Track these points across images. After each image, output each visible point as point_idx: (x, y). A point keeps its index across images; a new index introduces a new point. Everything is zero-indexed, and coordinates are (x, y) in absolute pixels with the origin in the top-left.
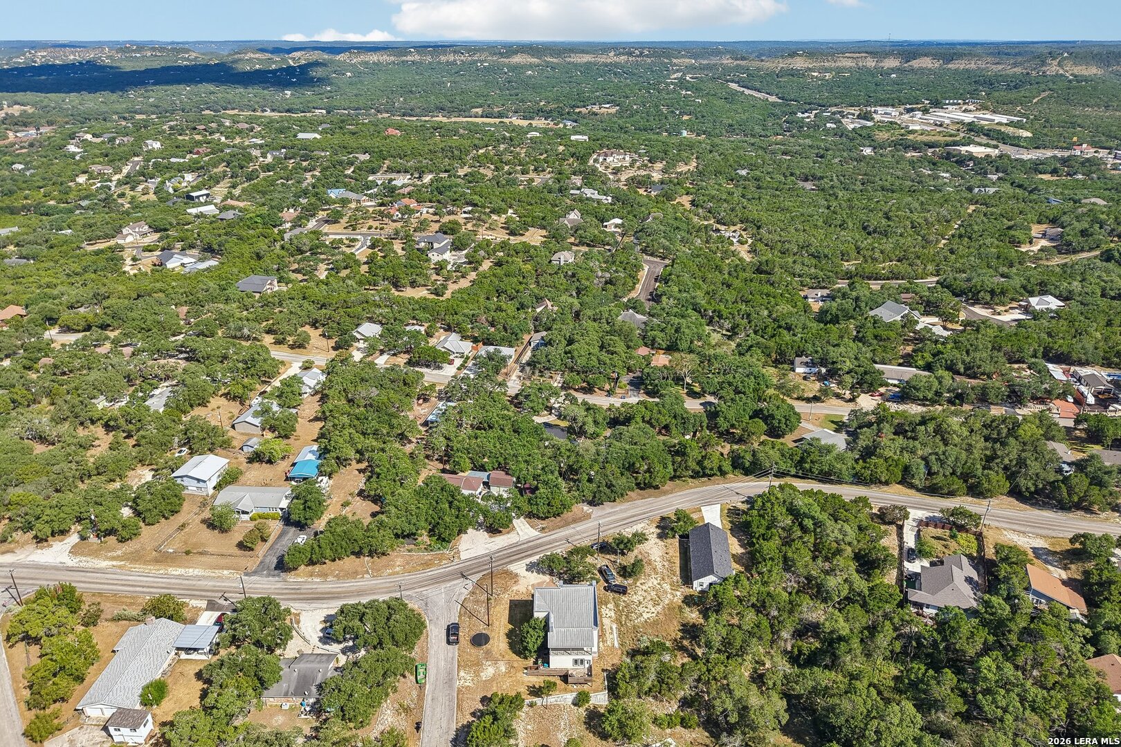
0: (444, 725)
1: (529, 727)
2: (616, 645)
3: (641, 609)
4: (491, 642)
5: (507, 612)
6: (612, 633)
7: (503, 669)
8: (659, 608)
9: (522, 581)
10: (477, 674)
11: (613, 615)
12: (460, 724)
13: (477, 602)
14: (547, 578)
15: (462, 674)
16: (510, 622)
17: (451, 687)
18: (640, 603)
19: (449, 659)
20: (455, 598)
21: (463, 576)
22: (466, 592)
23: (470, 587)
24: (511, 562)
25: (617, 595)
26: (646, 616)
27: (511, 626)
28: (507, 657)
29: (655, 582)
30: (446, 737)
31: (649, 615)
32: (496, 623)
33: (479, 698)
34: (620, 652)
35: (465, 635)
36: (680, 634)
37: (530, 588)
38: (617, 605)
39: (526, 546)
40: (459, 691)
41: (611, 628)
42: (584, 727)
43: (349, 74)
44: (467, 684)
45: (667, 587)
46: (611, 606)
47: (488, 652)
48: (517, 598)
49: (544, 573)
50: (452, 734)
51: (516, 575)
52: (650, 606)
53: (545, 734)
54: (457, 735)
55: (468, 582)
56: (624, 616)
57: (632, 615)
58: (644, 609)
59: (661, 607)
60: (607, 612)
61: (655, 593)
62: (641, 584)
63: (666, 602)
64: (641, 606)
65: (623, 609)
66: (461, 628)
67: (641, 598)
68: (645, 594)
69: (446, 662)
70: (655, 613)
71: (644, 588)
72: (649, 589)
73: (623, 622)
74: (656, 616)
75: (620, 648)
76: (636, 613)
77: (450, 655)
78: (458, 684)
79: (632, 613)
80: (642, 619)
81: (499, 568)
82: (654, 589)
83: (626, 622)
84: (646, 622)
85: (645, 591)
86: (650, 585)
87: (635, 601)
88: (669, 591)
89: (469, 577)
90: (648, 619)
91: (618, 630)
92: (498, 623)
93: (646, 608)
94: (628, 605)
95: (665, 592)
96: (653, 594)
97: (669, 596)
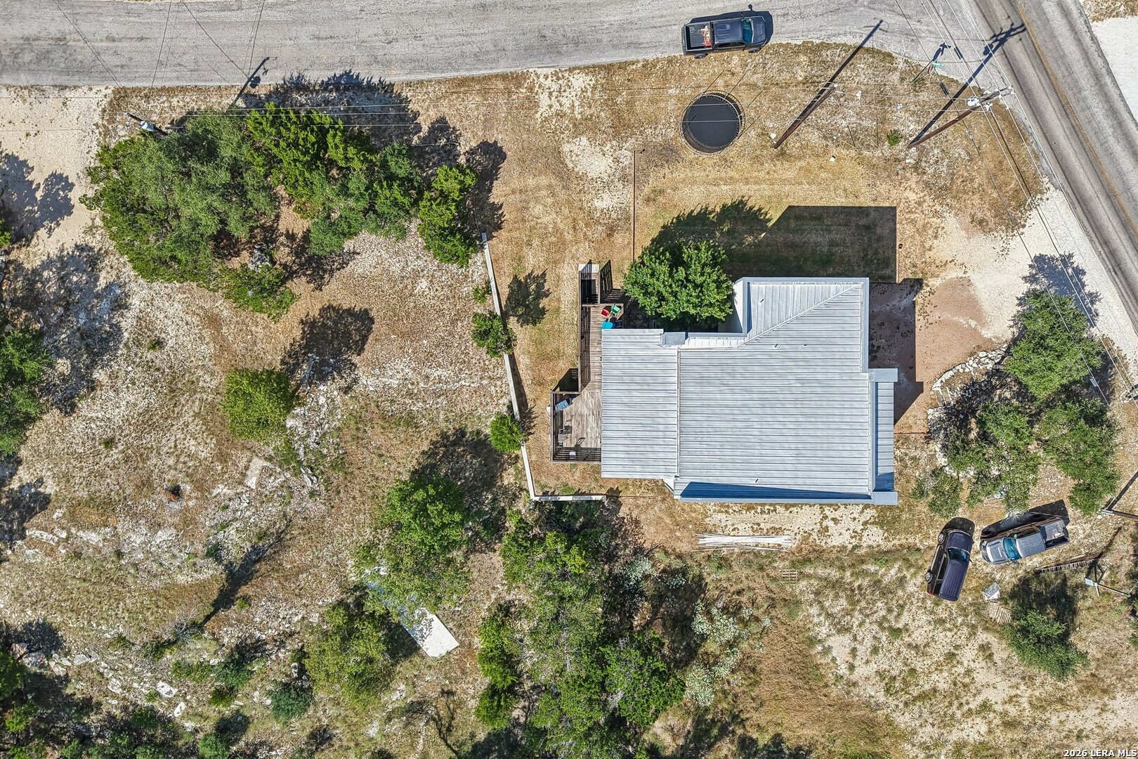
0: (399, 49)
1: (423, 284)
2: (710, 540)
3: (868, 633)
4: (709, 159)
5: (841, 201)
6: (756, 529)
7: (604, 202)
8: (873, 691)
9: (983, 247)
10: (585, 126)
11: (836, 541)
12: (407, 93)
13: (882, 99)
14: (1001, 327)
15: (580, 81)
16: (794, 214)
17: (529, 52)
18: (896, 632)
19: (630, 36)
20: (892, 20)
21: (1000, 39)
22: (922, 54)
23: (955, 70)
24: (1080, 202)
25: (927, 562)
26: (840, 645)
27: (774, 215)
28: (649, 210)
30: (361, 58)
32: (787, 171)
33: (499, 136)
34: (684, 547)
35: (727, 70)
36: (763, 739)
37: (953, 274)
38: (882, 556)
40: (516, 79)
41: (777, 531)
42: (450, 429)
44: (544, 100)
46: (875, 537)
47: (667, 154)
48: (904, 231)
49: (1024, 318)
50: (369, 73)
51: (1014, 225)
52: (881, 662)
53: (405, 325)
54: (371, 88)
55: (974, 55)
56: (834, 574)
57: (843, 602)
58: (869, 642)
59: (881, 697)
60: (846, 522)
61: (942, 686)
62: (984, 648)
63: (903, 720)
64: (884, 636)
65: (865, 573)
66: (758, 58)
67: (918, 637)
68: (938, 652)
69: (622, 28)
70: (855, 677)
71: (968, 654)
72: (960, 670)
73: (808, 570)
74: (839, 678)
75: (701, 550)
76: (849, 613)
77: (647, 36)
78: (541, 72)
79: (853, 603)
80: (824, 631)
81: (1048, 163)
82: (961, 687)
83: (809, 576)
84: (812, 641)
85: (951, 656)
86: (981, 677)
87: (906, 618)
88: (955, 736)
89: (996, 58)
90: (827, 650)
91: (774, 554)
92: (790, 174)
93: (875, 650)
94: (886, 592)
95: (947, 722)
96: (942, 681)
97: (927, 733)
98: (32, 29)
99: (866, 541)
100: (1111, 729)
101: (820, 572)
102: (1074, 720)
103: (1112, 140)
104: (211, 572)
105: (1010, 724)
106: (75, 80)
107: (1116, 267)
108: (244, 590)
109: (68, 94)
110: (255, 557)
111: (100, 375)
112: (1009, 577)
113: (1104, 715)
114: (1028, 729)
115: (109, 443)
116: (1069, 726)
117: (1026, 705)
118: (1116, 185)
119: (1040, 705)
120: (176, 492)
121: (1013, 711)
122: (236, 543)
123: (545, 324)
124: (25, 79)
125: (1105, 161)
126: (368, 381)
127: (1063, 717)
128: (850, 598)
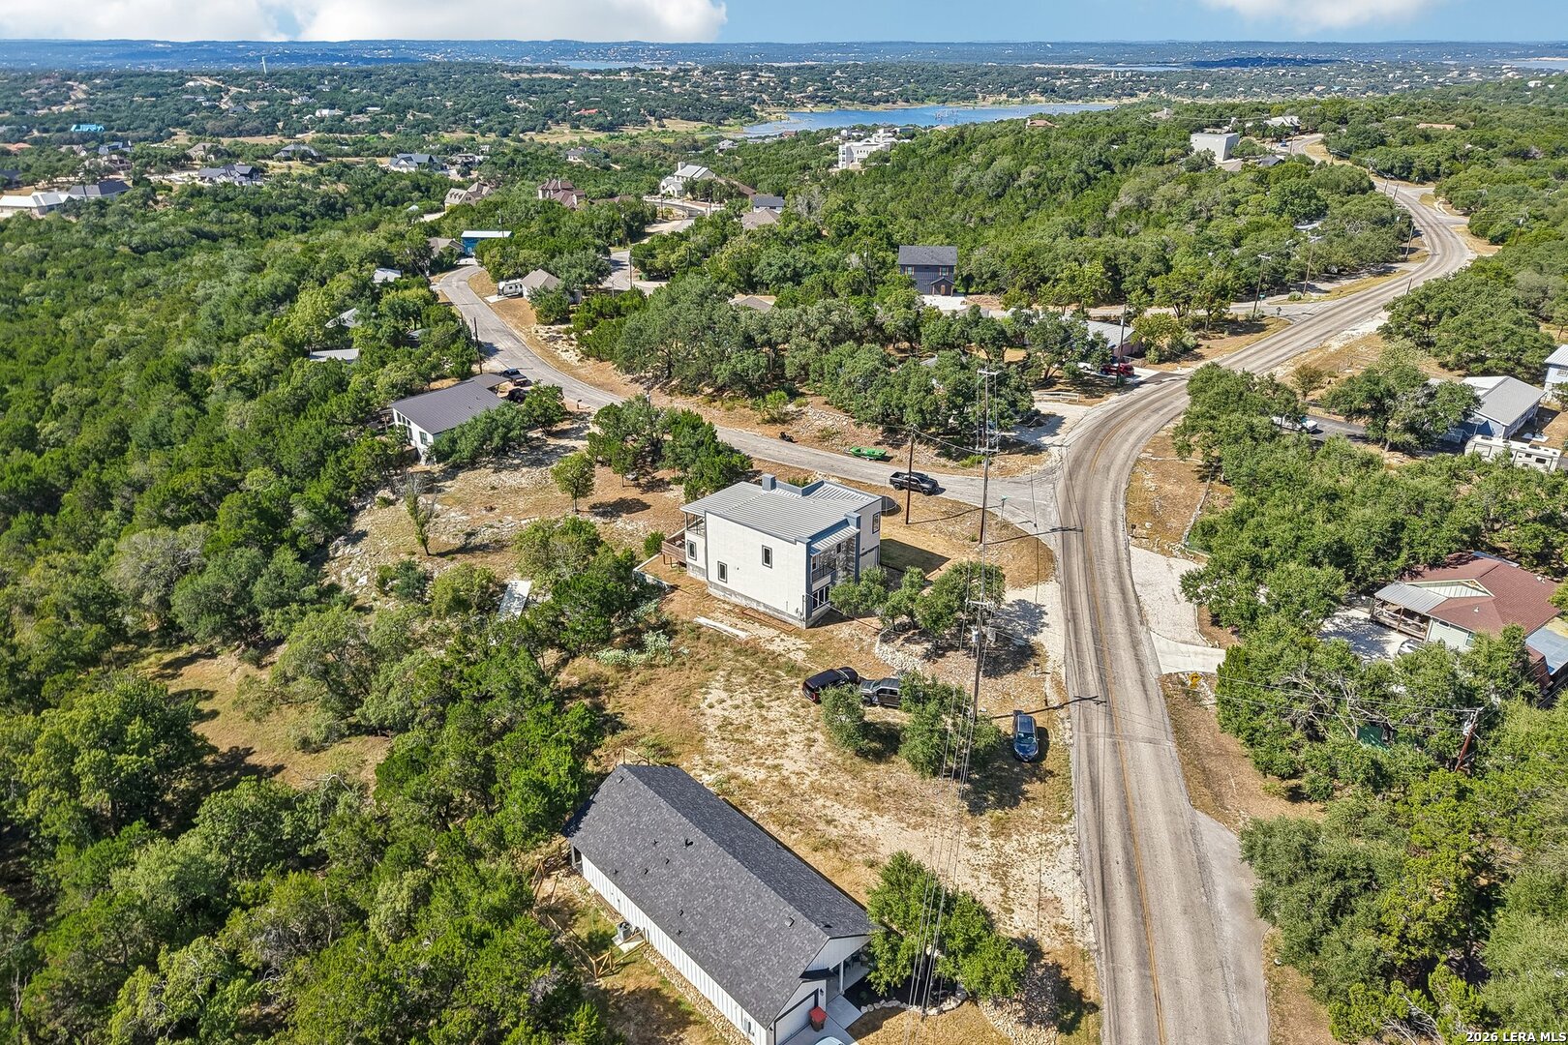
2: (702, 620)
3: (742, 697)
5: (923, 547)
11: (772, 647)
18: (760, 706)
21: (1064, 529)
22: (1015, 519)
24: (1068, 591)
26: (716, 693)
29: (789, 767)
31: (711, 698)
32: (905, 532)
34: (683, 618)
38: (793, 669)
45: (751, 774)
46: (799, 657)
48: (947, 566)
51: (1019, 586)
52: (734, 714)
55: (1045, 527)
56: (754, 667)
57: (744, 680)
58: (737, 702)
59: (711, 728)
60: (787, 644)
61: (759, 743)
62: (810, 740)
63: (711, 744)
64: (750, 703)
65: (774, 674)
66: (926, 499)
67: (772, 715)
68: (774, 727)
70: (708, 711)
71: (796, 738)
72: (781, 742)
73: (741, 659)
74: (697, 707)
75: (693, 622)
81: (1060, 572)
82: (771, 750)
84: (703, 686)
85: (784, 733)
86: (792, 752)
87: (775, 703)
88: (738, 770)
89: (1058, 534)
91: (730, 640)
93: (737, 707)
95: (740, 760)
96: (761, 741)
99: (791, 655)
100: (860, 833)
101: (747, 662)
102: (835, 810)
103: (1110, 582)
104: (458, 542)
105: (783, 784)
107: (1072, 618)
108: (459, 556)
110: (483, 548)
111: (524, 470)
113: (863, 822)
114: (793, 795)
115: (493, 488)
116: (828, 812)
117: (807, 783)
118: (1100, 594)
119: (817, 789)
120: (492, 509)
121: (794, 780)
122: (485, 536)
125: (1098, 585)
127: (828, 803)
128: (750, 682)
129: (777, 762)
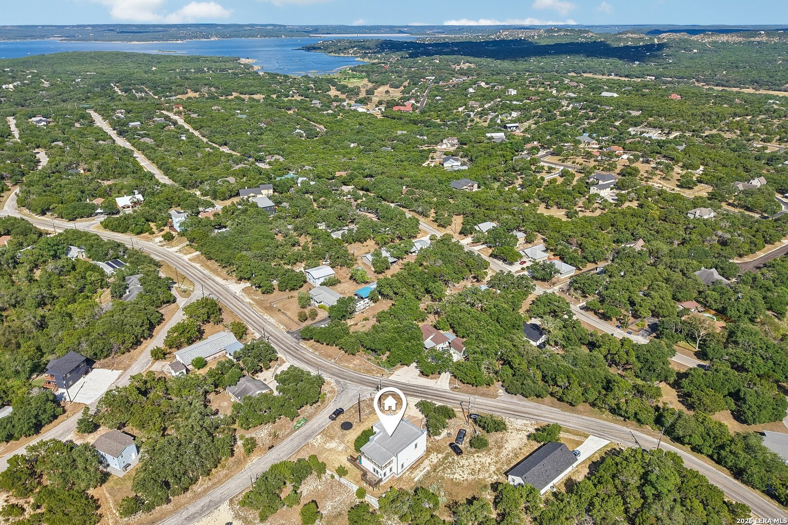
0: (281, 455)
1: (320, 487)
2: (416, 480)
3: (458, 470)
4: (351, 431)
6: (421, 471)
7: (340, 448)
8: (471, 477)
10: (326, 442)
11: (436, 462)
13: (369, 406)
14: (421, 416)
15: (318, 437)
17: (306, 439)
18: (463, 466)
19: (321, 426)
20: (359, 397)
22: (369, 397)
24: (412, 396)
25: (453, 453)
26: (456, 476)
28: (349, 444)
29: (489, 460)
31: (460, 477)
33: (312, 454)
34: (413, 485)
35: (342, 419)
38: (445, 458)
39: (431, 391)
40: (308, 444)
41: (425, 468)
42: (348, 509)
43: (695, 51)
44: (315, 444)
45: (493, 468)
46: (441, 456)
47: (344, 435)
49: (423, 413)
52: (466, 472)
53: (323, 496)
56: (442, 467)
57: (449, 470)
58: (461, 472)
59: (473, 477)
60: (433, 458)
61: (479, 467)
62: (478, 456)
63: (481, 477)
64: (461, 468)
65: (447, 463)
66: (345, 414)
67: (467, 464)
68: (472, 463)
69: (318, 426)
70: (465, 478)
71: (477, 459)
72: (479, 462)
73: (437, 470)
74: (463, 481)
75: (416, 483)
76: (452, 471)
77: (324, 424)
78: (311, 441)
79: (451, 468)
80: (452, 477)
82: (482, 465)
83: (439, 471)
84: (452, 479)
85: (475, 462)
86: (483, 460)
87: (461, 463)
88: (491, 472)
90: (456, 478)
91: (428, 472)
92: (367, 423)
93: (463, 472)
94: (453, 463)
95: (487, 471)
96: (478, 466)
97: (487, 475)
98: (203, 504)
99: (440, 458)
101: (440, 469)
106: (219, 504)
109: (219, 508)
112: (468, 445)
113: (507, 449)
117: (495, 458)
119: (496, 456)
121: (494, 461)
123: (349, 472)
124: (207, 513)
126: (324, 512)
127: (502, 455)
128: (449, 468)
129: (487, 463)
